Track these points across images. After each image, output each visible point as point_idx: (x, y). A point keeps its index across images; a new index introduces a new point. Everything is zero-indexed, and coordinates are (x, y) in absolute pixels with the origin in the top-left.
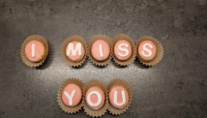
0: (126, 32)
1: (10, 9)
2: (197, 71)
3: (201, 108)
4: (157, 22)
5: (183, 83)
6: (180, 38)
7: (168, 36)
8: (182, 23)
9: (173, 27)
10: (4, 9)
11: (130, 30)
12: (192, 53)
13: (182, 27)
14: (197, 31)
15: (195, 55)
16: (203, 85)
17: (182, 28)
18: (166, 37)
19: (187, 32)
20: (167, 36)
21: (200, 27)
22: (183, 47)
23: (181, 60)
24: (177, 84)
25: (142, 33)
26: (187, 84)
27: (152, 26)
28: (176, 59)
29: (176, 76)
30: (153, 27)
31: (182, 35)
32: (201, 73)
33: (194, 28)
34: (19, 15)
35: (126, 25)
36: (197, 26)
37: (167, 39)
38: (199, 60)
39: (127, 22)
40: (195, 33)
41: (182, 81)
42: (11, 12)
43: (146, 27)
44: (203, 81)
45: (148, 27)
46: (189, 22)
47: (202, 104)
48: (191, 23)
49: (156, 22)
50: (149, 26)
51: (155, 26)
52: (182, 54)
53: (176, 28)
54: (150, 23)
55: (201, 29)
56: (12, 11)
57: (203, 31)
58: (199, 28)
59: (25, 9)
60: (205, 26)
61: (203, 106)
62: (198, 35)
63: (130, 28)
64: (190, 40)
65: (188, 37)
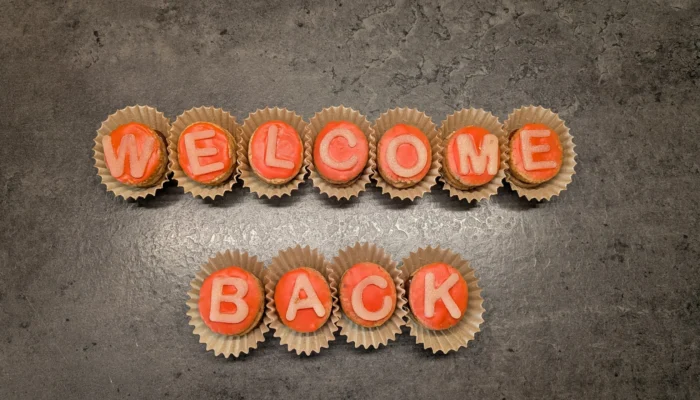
0: (452, 95)
1: (96, 33)
2: (668, 208)
3: (680, 316)
4: (545, 64)
5: (625, 246)
6: (614, 111)
7: (580, 106)
8: (619, 65)
9: (594, 78)
10: (78, 31)
11: (464, 90)
12: (652, 157)
13: (621, 77)
14: (664, 90)
15: (661, 161)
16: (686, 249)
17: (619, 82)
18: (572, 110)
19: (636, 91)
20: (576, 105)
21: (673, 76)
22: (623, 139)
23: (620, 177)
24: (609, 247)
25: (502, 99)
26: (639, 247)
27: (528, 75)
28: (604, 173)
29: (606, 225)
30: (533, 78)
31: (620, 103)
32: (680, 214)
33: (657, 82)
34: (125, 51)
35: (451, 75)
36: (666, 74)
37: (576, 114)
38: (672, 175)
39: (454, 67)
40: (660, 94)
41: (622, 240)
42: (98, 40)
43: (510, 79)
44: (685, 237)
45: (517, 81)
46: (641, 61)
47: (685, 305)
48: (648, 65)
49: (539, 64)
50: (521, 77)
51: (541, 75)
52: (621, 160)
53: (602, 82)
54: (522, 68)
55: (676, 83)
56: (102, 40)
57: (683, 90)
58: (671, 79)
59: (141, 30)
60: (689, 73)
61: (686, 310)
62: (669, 100)
63: (463, 84)
64: (645, 117)
65: (639, 107)
